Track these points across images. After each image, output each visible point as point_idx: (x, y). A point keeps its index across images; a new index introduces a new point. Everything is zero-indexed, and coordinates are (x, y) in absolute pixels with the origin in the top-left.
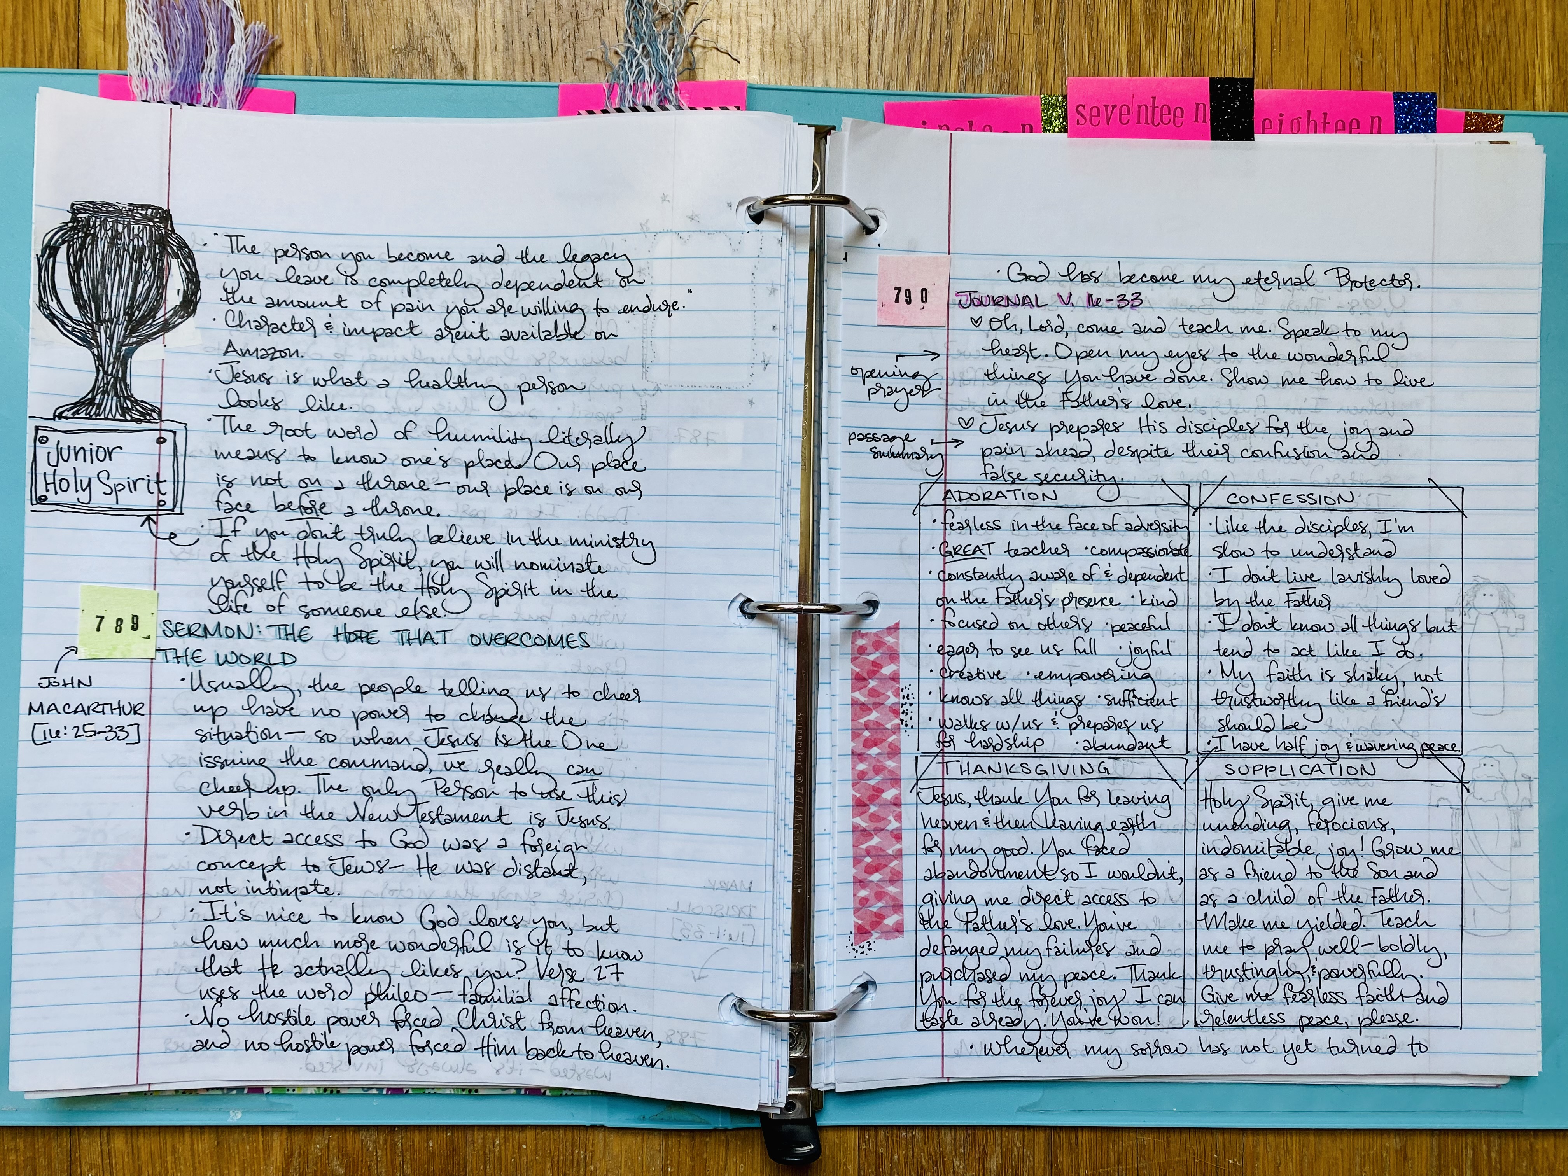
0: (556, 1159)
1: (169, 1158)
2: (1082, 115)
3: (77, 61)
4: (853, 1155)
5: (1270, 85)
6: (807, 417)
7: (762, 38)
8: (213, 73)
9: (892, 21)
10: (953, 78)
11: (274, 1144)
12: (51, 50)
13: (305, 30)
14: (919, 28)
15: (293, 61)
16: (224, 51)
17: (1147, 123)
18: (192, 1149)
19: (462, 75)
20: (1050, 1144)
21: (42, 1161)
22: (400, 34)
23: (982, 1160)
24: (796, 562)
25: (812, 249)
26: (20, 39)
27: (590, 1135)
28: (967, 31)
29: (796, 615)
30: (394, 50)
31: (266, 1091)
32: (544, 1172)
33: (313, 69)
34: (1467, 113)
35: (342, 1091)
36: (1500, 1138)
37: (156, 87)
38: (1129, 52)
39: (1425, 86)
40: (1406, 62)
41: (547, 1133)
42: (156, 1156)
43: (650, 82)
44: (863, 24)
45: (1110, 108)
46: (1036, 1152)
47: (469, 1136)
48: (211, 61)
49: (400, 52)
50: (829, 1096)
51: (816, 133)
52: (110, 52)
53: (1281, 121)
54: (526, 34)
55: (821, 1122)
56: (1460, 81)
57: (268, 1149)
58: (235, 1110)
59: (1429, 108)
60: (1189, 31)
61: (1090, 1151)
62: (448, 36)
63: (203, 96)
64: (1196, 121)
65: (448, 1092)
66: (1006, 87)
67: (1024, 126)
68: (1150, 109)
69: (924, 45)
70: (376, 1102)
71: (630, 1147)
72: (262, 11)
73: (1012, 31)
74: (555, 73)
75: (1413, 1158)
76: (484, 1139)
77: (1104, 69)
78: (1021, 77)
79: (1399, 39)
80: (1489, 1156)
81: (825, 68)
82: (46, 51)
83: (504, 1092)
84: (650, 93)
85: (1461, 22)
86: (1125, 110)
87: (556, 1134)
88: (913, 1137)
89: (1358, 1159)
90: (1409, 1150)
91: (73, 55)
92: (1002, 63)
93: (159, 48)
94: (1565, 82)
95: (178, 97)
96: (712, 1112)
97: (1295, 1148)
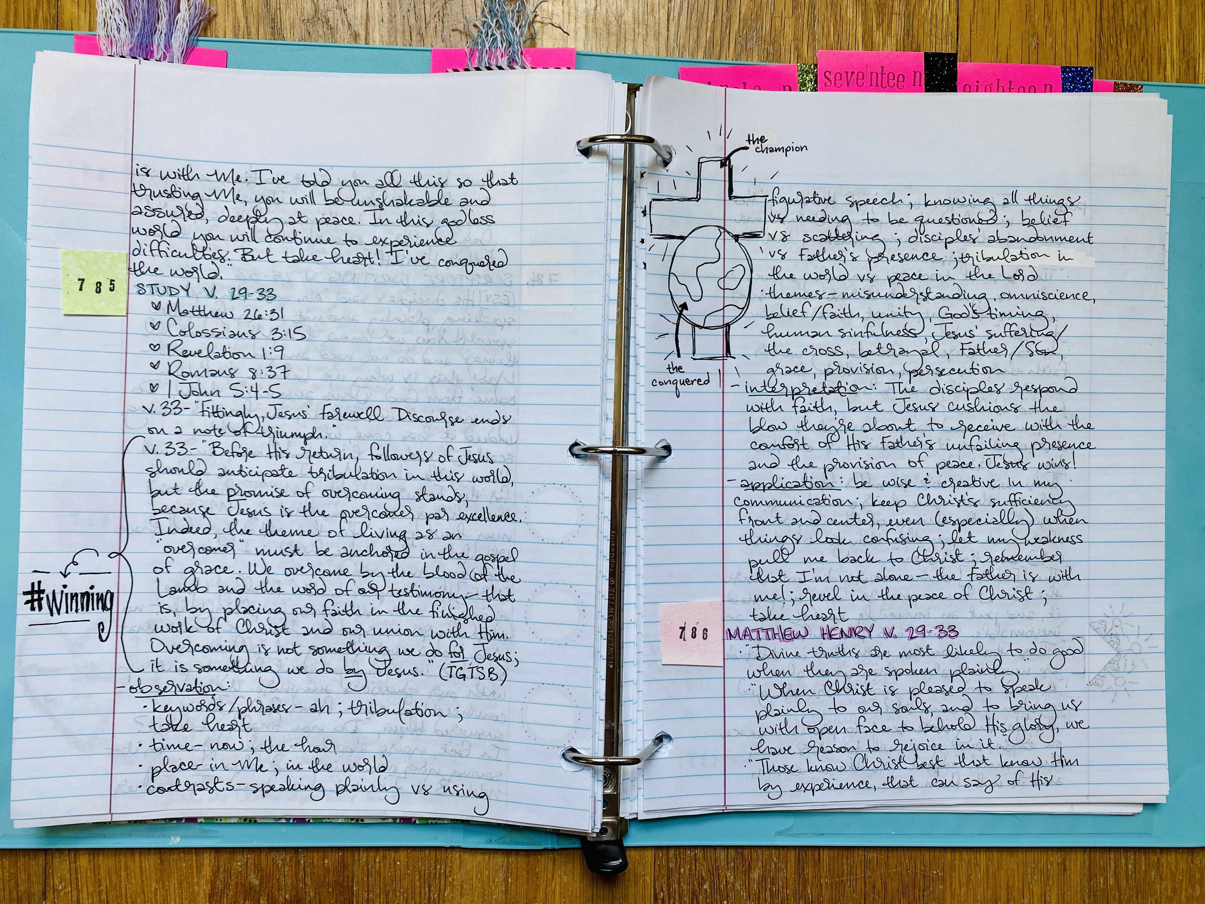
0: (423, 873)
1: (123, 874)
2: (829, 79)
3: (57, 23)
4: (649, 869)
5: (969, 60)
6: (620, 305)
7: (587, 16)
8: (163, 35)
9: (685, 4)
10: (731, 50)
11: (205, 862)
12: (37, 16)
13: (235, 3)
14: (706, 9)
15: (225, 27)
16: (172, 18)
17: (877, 86)
18: (141, 867)
19: (356, 41)
20: (799, 860)
21: (23, 876)
22: (308, 8)
23: (748, 872)
24: (611, 415)
25: (624, 178)
26: (12, 7)
27: (449, 854)
28: (742, 14)
29: (611, 456)
30: (303, 20)
31: (199, 821)
32: (413, 882)
33: (241, 33)
34: (1115, 83)
35: (259, 821)
36: (1135, 853)
37: (119, 45)
38: (864, 33)
39: (1085, 62)
40: (1071, 44)
41: (416, 853)
42: (113, 872)
43: (502, 48)
44: (664, 7)
45: (850, 74)
46: (789, 866)
47: (356, 854)
48: (162, 26)
49: (308, 22)
50: (632, 823)
51: (628, 89)
52: (82, 18)
53: (977, 85)
54: (406, 10)
55: (627, 843)
56: (1110, 59)
57: (199, 867)
58: (175, 836)
59: (1088, 78)
60: (909, 17)
61: (830, 864)
62: (345, 10)
63: (155, 52)
64: (914, 85)
65: (340, 821)
66: (771, 57)
67: (784, 87)
68: (880, 76)
69: (709, 25)
70: (284, 829)
71: (480, 863)
73: (776, 15)
74: (428, 41)
75: (1070, 869)
76: (367, 857)
77: (845, 44)
78: (783, 50)
79: (1065, 27)
80: (1127, 868)
81: (634, 41)
82: (32, 16)
83: (383, 821)
84: (502, 56)
85: (1111, 15)
86: (861, 74)
87: (423, 853)
88: (696, 854)
89: (1029, 870)
90: (1067, 863)
91: (53, 19)
92: (768, 39)
93: (121, 15)
94: (1188, 61)
95: (136, 53)
96: (543, 836)
97: (983, 862)
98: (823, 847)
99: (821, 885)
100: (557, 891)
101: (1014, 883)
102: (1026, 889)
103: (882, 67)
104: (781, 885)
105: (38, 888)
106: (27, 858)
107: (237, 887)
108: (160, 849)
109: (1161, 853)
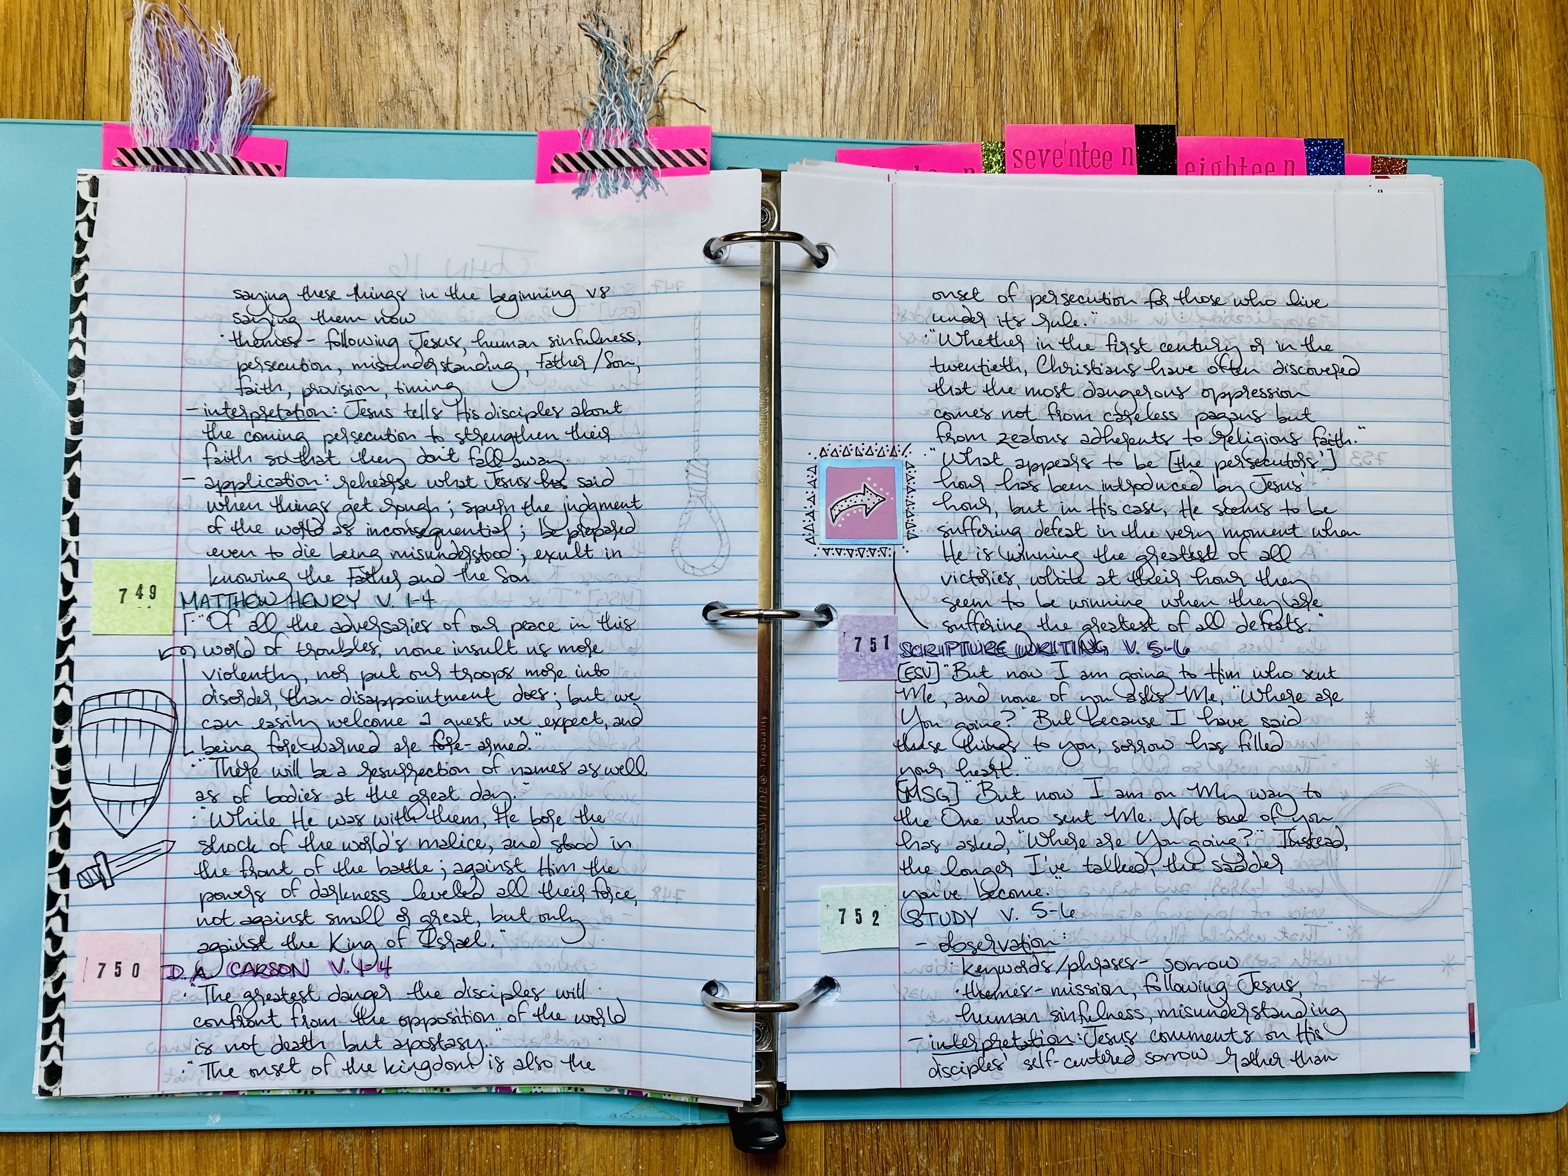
0: (529, 1159)
1: (149, 1165)
2: (1019, 159)
3: (82, 112)
4: (819, 1151)
5: (1191, 133)
6: (768, 438)
7: (724, 91)
8: (210, 122)
9: (844, 75)
10: (901, 127)
11: (252, 1149)
12: (58, 104)
13: (298, 85)
14: (869, 82)
15: (286, 114)
16: (221, 103)
17: (1078, 165)
18: (171, 1155)
19: (444, 126)
20: (1010, 1137)
21: (23, 1169)
22: (386, 88)
23: (945, 1154)
27: (563, 1134)
28: (913, 85)
29: (758, 621)
30: (380, 103)
31: (242, 1095)
33: (305, 120)
34: (1373, 158)
35: (317, 1093)
36: (1444, 1123)
37: (157, 135)
38: (1063, 103)
39: (1334, 133)
40: (1317, 112)
41: (521, 1133)
42: (135, 1163)
43: (622, 127)
44: (817, 78)
45: (1044, 152)
46: (997, 1145)
47: (444, 1136)
48: (209, 111)
49: (386, 104)
50: (795, 1094)
51: (764, 176)
52: (114, 106)
53: (1202, 165)
54: (504, 88)
55: (787, 1117)
56: (1367, 129)
57: (245, 1153)
58: (214, 1114)
59: (1338, 152)
60: (1117, 85)
61: (1050, 1142)
62: (431, 90)
63: (201, 142)
64: (1124, 164)
65: (420, 1091)
66: (950, 135)
67: (966, 167)
68: (1081, 154)
69: (873, 98)
70: (349, 1102)
71: (602, 1146)
72: (257, 67)
73: (954, 85)
74: (531, 124)
75: (1361, 1146)
76: (459, 1140)
77: (1040, 118)
78: (964, 127)
79: (1309, 92)
80: (1435, 1143)
81: (782, 118)
82: (53, 104)
83: (475, 1091)
84: (622, 138)
85: (1366, 76)
86: (1058, 153)
87: (529, 1134)
88: (877, 1131)
89: (1308, 1148)
90: (1357, 1137)
91: (79, 107)
92: (945, 113)
93: (160, 99)
94: (1464, 129)
95: (177, 143)
96: (681, 1108)
97: (1247, 1139)
98: (1041, 1119)
99: (1040, 1169)
101: (1288, 1165)
106: (27, 1145)
108: (196, 1132)
109: (1478, 1122)
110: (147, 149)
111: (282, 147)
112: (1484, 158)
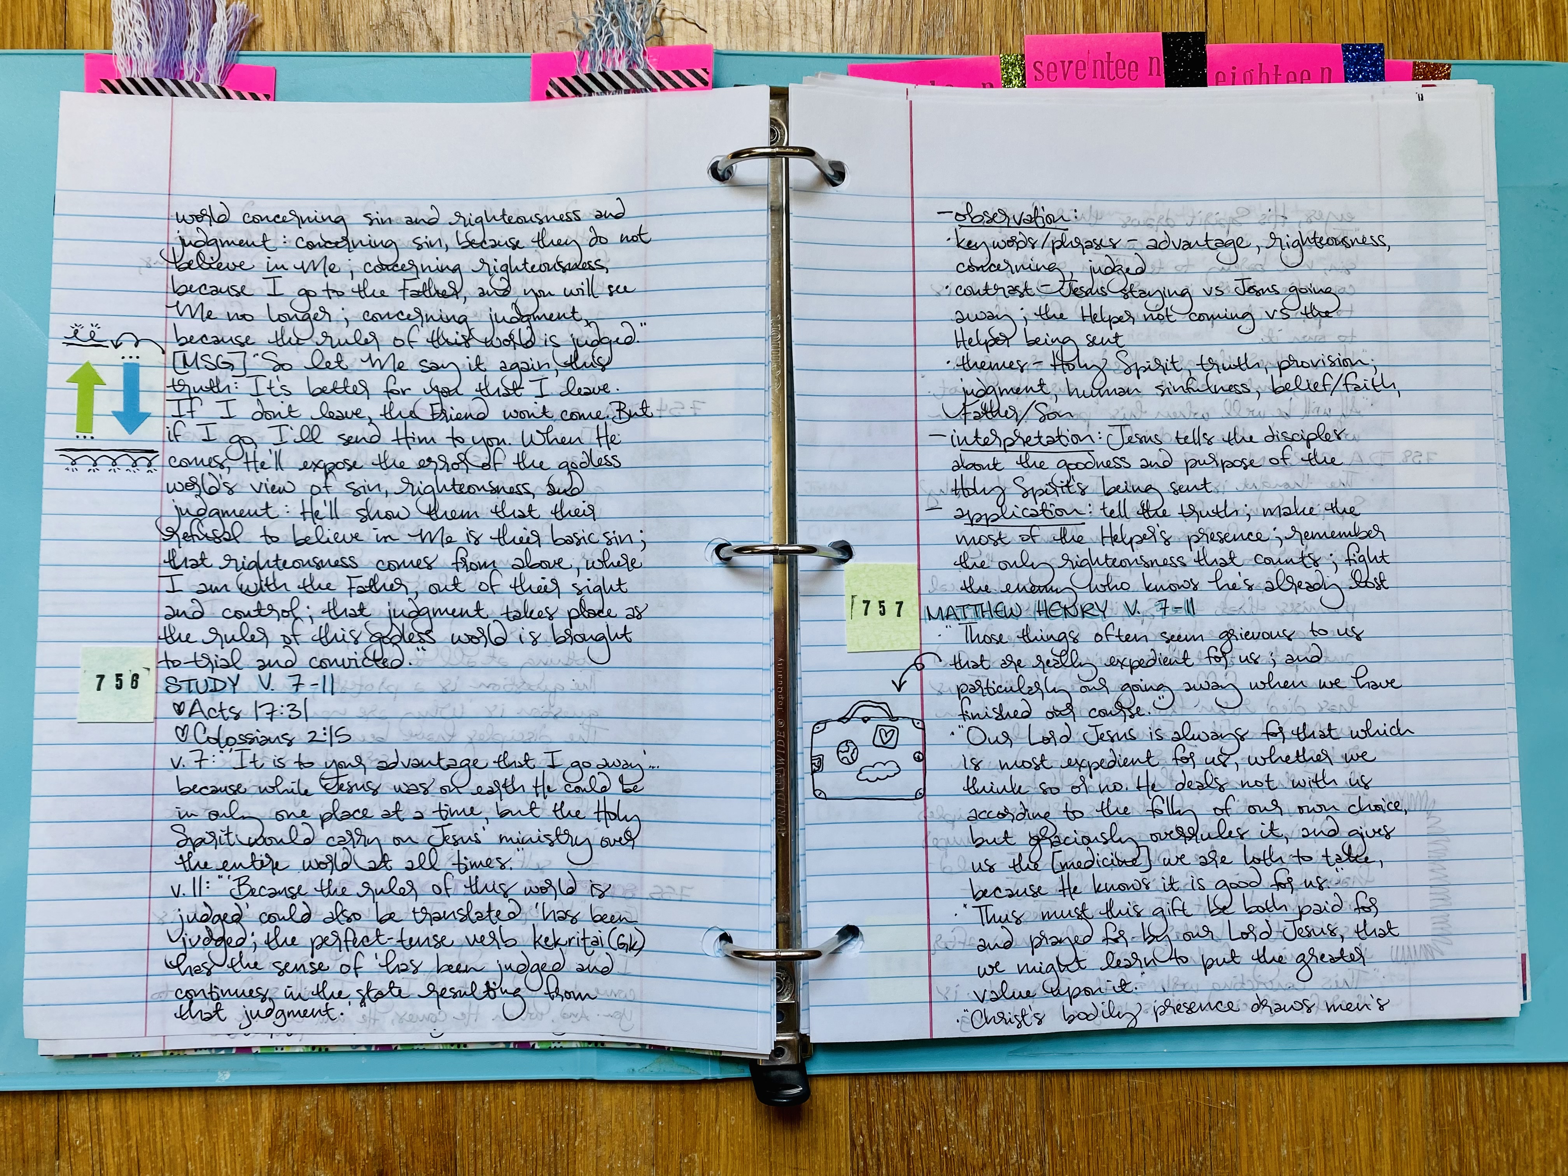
0: (546, 1115)
1: (158, 1123)
2: (1040, 72)
3: (64, 41)
4: (844, 1105)
5: (1221, 41)
7: (729, 7)
8: (195, 50)
10: (915, 40)
11: (263, 1105)
12: (39, 33)
13: (285, 9)
15: (274, 39)
16: (206, 29)
17: (1103, 77)
19: (438, 49)
20: (1041, 1089)
21: (30, 1128)
22: (377, 10)
23: (974, 1107)
26: (9, 23)
27: (580, 1089)
29: (774, 557)
30: (372, 26)
31: (254, 1051)
32: (533, 1128)
33: (294, 45)
34: (1414, 63)
35: (331, 1049)
36: (1493, 1074)
37: (140, 64)
38: (1085, 13)
39: (1373, 37)
40: (1354, 17)
41: (536, 1089)
42: (145, 1121)
43: (619, 46)
45: (1066, 64)
46: (1028, 1098)
47: (459, 1093)
48: (194, 39)
49: (378, 27)
52: (96, 36)
53: (1234, 74)
54: (500, 8)
55: (811, 1071)
56: (1407, 34)
57: (256, 1113)
58: (224, 1070)
59: (1377, 58)
61: (1082, 1094)
62: (424, 12)
63: (186, 72)
64: (1151, 74)
65: (437, 1048)
66: (966, 49)
67: (984, 82)
68: (1105, 64)
69: (886, 11)
70: (364, 1059)
71: (620, 1101)
74: (528, 46)
75: (1406, 1096)
76: (473, 1095)
77: (1061, 28)
78: (981, 39)
80: (1483, 1093)
81: (790, 34)
82: (34, 33)
83: (492, 1047)
84: (620, 59)
86: (1081, 64)
87: (546, 1089)
88: (904, 1084)
89: (1351, 1098)
90: (1402, 1087)
91: (60, 37)
93: (143, 28)
94: (1509, 32)
95: (162, 73)
96: (701, 1062)
97: (1288, 1089)
98: (1073, 1071)
99: (1072, 1123)
100: (723, 1137)
101: (1331, 1117)
102: (1348, 1124)
103: (1109, 53)
104: (1019, 1123)
105: (49, 1145)
106: (35, 1104)
107: (305, 1137)
108: (206, 1089)
109: (1529, 1072)
110: (132, 80)
111: (270, 75)
112: (1532, 62)
